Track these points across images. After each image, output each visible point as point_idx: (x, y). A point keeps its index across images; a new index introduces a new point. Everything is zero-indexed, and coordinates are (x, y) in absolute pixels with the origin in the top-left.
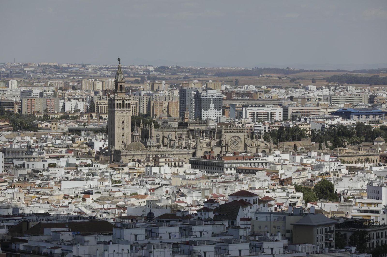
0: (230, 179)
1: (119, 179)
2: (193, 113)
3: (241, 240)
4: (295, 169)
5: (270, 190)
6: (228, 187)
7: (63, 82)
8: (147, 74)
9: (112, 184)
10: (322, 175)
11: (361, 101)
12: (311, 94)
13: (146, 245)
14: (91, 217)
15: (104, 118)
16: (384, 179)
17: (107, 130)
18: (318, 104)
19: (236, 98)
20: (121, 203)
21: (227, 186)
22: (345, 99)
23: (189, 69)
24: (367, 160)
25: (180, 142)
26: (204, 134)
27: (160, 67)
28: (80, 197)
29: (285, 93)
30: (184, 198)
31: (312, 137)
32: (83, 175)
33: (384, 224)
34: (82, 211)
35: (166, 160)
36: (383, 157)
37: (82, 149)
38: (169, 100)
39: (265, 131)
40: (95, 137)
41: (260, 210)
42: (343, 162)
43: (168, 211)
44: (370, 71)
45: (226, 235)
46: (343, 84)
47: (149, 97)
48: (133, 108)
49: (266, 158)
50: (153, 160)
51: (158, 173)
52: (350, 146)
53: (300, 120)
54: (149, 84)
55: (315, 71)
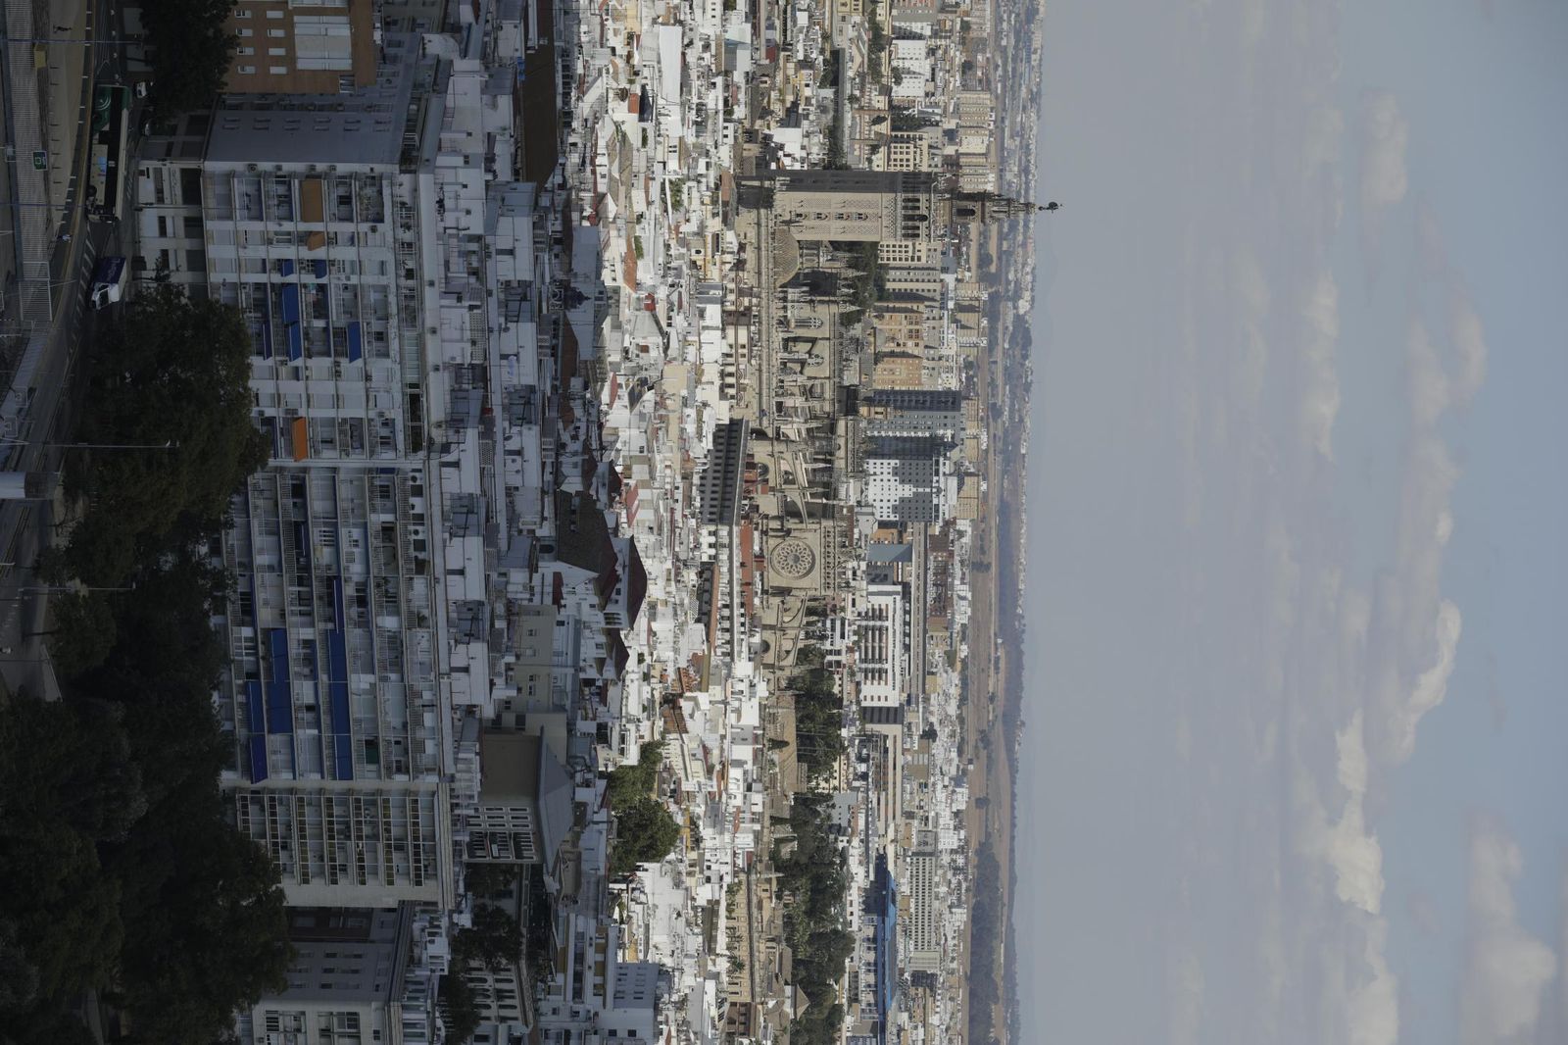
0: (682, 543)
1: (686, 203)
2: (886, 431)
3: (494, 576)
4: (713, 743)
5: (649, 666)
6: (659, 538)
7: (985, 35)
8: (1007, 291)
9: (671, 182)
10: (693, 823)
11: (920, 948)
12: (941, 795)
13: (482, 284)
14: (569, 115)
15: (873, 157)
16: (678, 1015)
17: (837, 168)
18: (910, 815)
19: (931, 565)
20: (611, 208)
21: (660, 535)
22: (927, 898)
23: (1021, 420)
24: (736, 965)
25: (796, 391)
26: (822, 465)
27: (1027, 330)
28: (631, 82)
29: (947, 715)
30: (626, 400)
31: (810, 796)
32: (699, 92)
33: (541, 1014)
34: (589, 88)
35: (743, 347)
36: (745, 1014)
37: (780, 90)
38: (928, 359)
39: (830, 652)
40: (817, 129)
41: (587, 633)
42: (731, 891)
43: (585, 352)
44: (1010, 978)
45: (510, 528)
46: (971, 894)
47: (938, 298)
48: (903, 249)
49: (745, 654)
50: (742, 309)
51: (702, 323)
52: (781, 912)
53: (861, 759)
54: (977, 299)
55: (1013, 808)
